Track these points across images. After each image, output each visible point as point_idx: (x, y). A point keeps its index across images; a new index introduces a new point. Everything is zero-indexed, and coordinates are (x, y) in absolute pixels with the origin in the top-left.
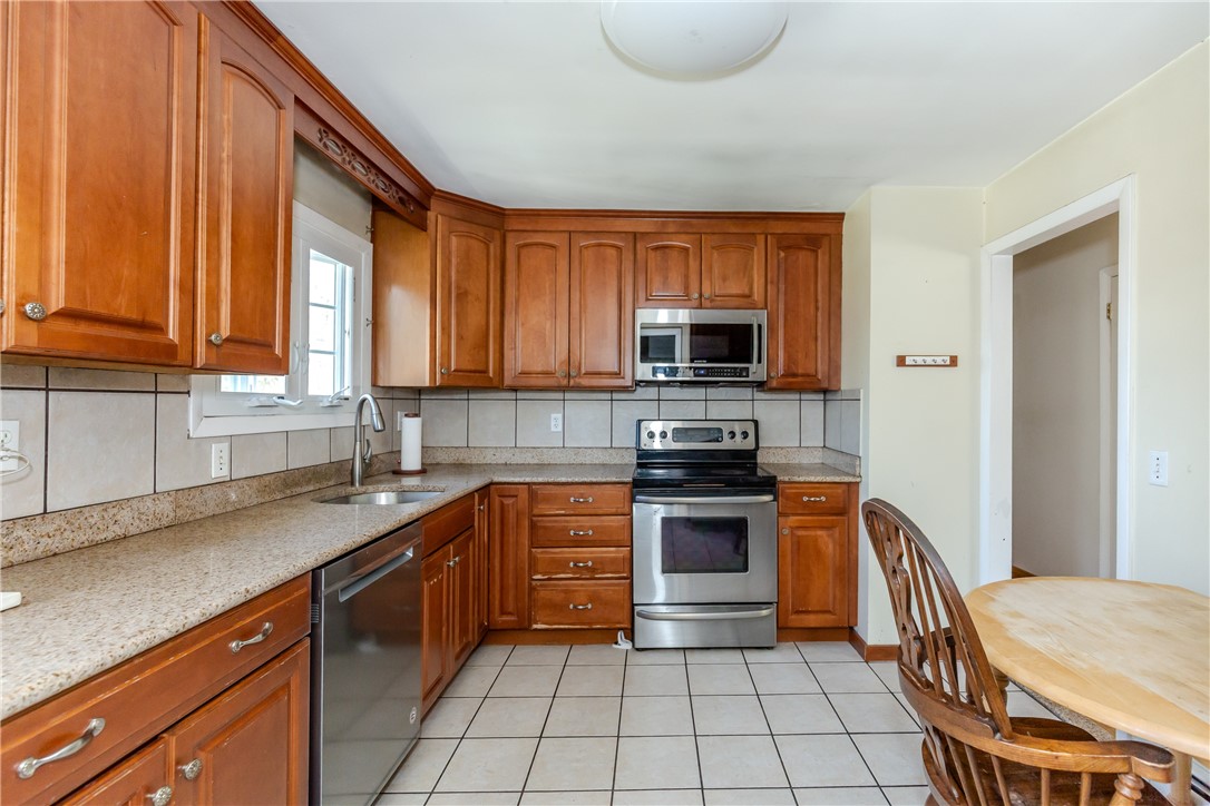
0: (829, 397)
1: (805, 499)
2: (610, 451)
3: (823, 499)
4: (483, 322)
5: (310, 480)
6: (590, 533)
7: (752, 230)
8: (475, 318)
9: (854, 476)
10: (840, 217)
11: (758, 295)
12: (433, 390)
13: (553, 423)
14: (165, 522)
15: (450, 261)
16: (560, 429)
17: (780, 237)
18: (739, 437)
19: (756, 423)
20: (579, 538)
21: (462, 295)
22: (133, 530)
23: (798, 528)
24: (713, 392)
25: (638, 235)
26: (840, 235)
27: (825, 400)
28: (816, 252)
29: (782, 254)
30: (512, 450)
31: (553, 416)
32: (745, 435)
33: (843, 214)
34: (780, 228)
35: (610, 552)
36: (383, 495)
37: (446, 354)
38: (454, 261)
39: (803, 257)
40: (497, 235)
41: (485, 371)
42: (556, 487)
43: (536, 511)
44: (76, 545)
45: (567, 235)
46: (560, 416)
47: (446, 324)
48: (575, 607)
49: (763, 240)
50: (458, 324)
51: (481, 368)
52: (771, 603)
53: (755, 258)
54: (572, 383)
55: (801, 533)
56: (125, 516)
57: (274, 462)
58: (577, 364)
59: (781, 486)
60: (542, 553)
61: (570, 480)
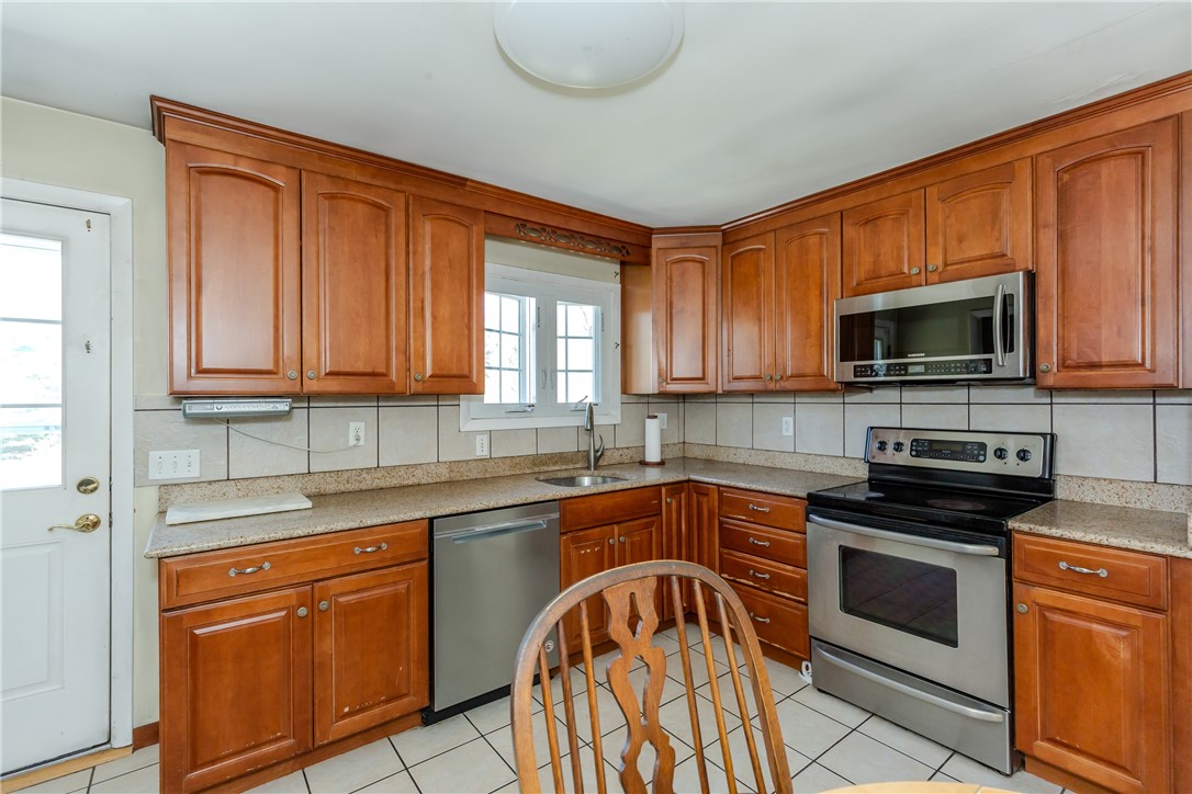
1: (1063, 565)
2: (842, 461)
3: (1101, 573)
4: (699, 335)
5: (557, 462)
6: (768, 544)
7: (1005, 158)
12: (653, 395)
13: (784, 427)
14: (443, 479)
16: (792, 434)
18: (1012, 457)
19: (1051, 438)
20: (757, 547)
22: (423, 482)
24: (978, 393)
25: (845, 213)
27: (1154, 404)
29: (1065, 177)
30: (749, 452)
31: (785, 419)
32: (1026, 454)
35: (788, 570)
36: (586, 478)
41: (702, 379)
42: (739, 492)
43: (722, 512)
44: (392, 485)
45: (773, 234)
46: (791, 420)
48: (755, 616)
49: (1028, 167)
55: (1056, 618)
56: (419, 473)
57: (526, 448)
58: (782, 367)
59: (1016, 537)
60: (727, 553)
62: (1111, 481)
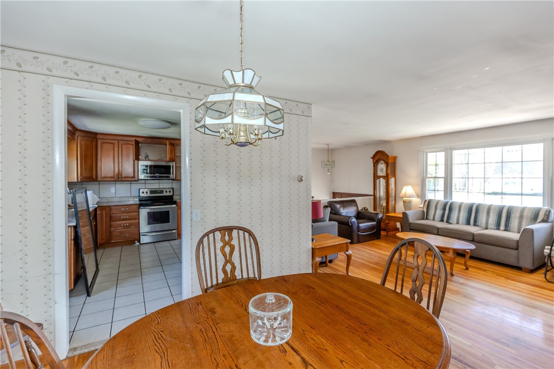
2: (131, 197)
6: (128, 217)
8: (89, 163)
13: (112, 190)
16: (114, 191)
18: (168, 192)
19: (173, 189)
20: (125, 219)
24: (161, 181)
31: (112, 188)
32: (170, 192)
35: (133, 221)
37: (81, 173)
40: (95, 140)
41: (92, 177)
42: (118, 206)
43: (111, 213)
45: (117, 141)
46: (114, 188)
48: (124, 236)
50: (85, 165)
51: (90, 176)
52: (175, 229)
54: (120, 179)
58: (121, 175)
59: (178, 203)
60: (114, 223)
61: (121, 204)
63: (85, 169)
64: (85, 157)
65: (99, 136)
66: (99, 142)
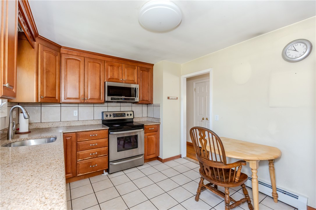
0: (148, 105)
1: (150, 129)
2: (93, 121)
3: (153, 128)
4: (55, 82)
6: (97, 144)
7: (134, 65)
8: (52, 80)
9: (159, 123)
10: (153, 65)
11: (136, 81)
13: (74, 113)
15: (43, 60)
16: (77, 115)
17: (141, 67)
19: (133, 111)
20: (93, 146)
21: (48, 72)
23: (148, 136)
24: (122, 104)
25: (106, 61)
26: (153, 69)
27: (147, 106)
28: (148, 72)
29: (141, 72)
30: (60, 122)
31: (74, 111)
32: (131, 115)
33: (154, 65)
34: (140, 65)
35: (102, 149)
37: (42, 92)
38: (45, 60)
39: (146, 73)
40: (59, 54)
41: (55, 98)
42: (86, 132)
43: (78, 140)
45: (83, 58)
46: (77, 111)
47: (42, 81)
48: (92, 167)
49: (137, 68)
50: (46, 81)
51: (53, 96)
52: (143, 154)
53: (135, 71)
54: (85, 101)
55: (149, 137)
58: (87, 96)
59: (145, 126)
60: (81, 152)
61: (90, 130)
62: (138, 117)
63: (47, 86)
64: (46, 72)
65: (63, 51)
66: (64, 57)
